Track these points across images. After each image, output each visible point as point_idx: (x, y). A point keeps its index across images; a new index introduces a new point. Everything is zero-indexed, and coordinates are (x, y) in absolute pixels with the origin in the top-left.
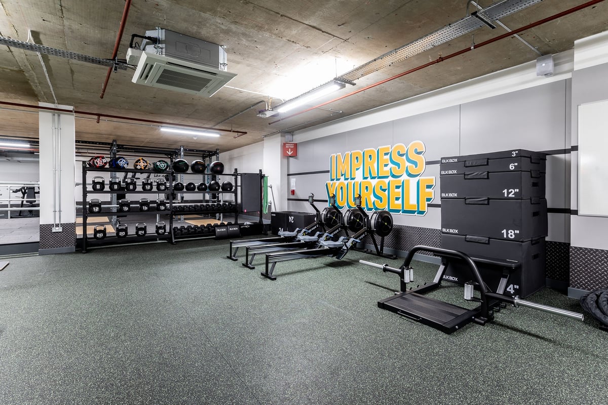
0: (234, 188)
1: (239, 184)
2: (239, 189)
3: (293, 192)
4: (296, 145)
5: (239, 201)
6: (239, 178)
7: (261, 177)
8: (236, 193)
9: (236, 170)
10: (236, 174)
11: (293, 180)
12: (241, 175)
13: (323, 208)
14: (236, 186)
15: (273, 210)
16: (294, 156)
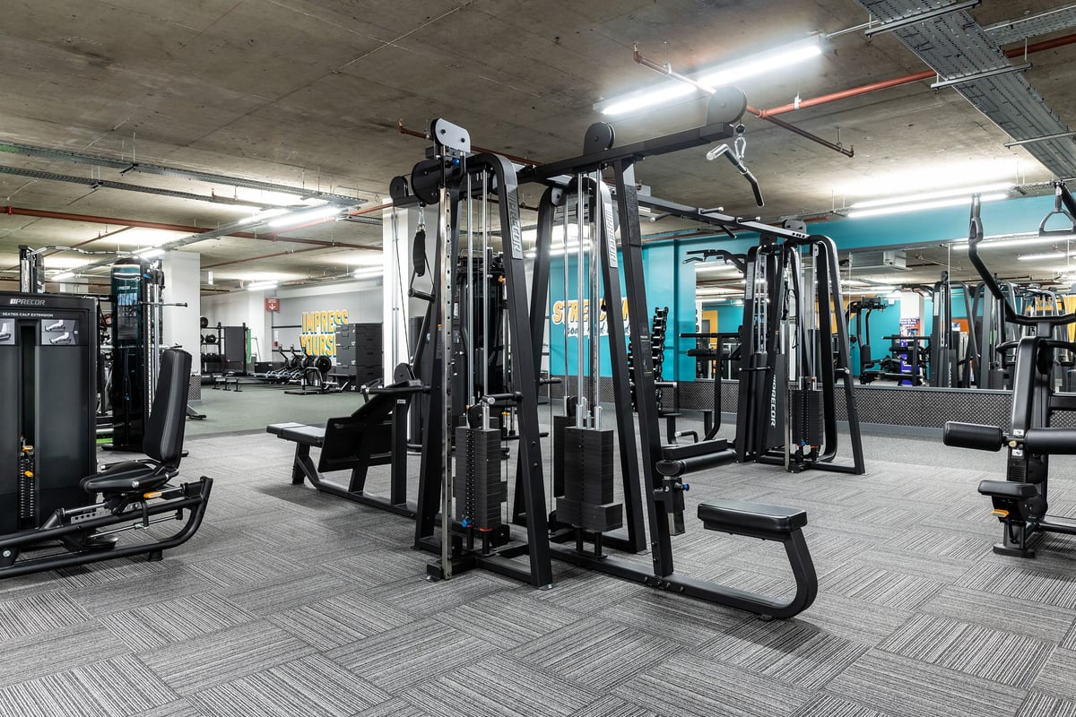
0: (217, 340)
1: (223, 336)
2: (223, 340)
3: (276, 344)
4: (278, 300)
5: (223, 353)
6: (222, 331)
7: (244, 329)
8: (219, 344)
9: (220, 324)
10: (219, 327)
11: (276, 332)
12: (225, 328)
13: (290, 356)
14: (220, 338)
15: (258, 361)
16: (277, 310)
